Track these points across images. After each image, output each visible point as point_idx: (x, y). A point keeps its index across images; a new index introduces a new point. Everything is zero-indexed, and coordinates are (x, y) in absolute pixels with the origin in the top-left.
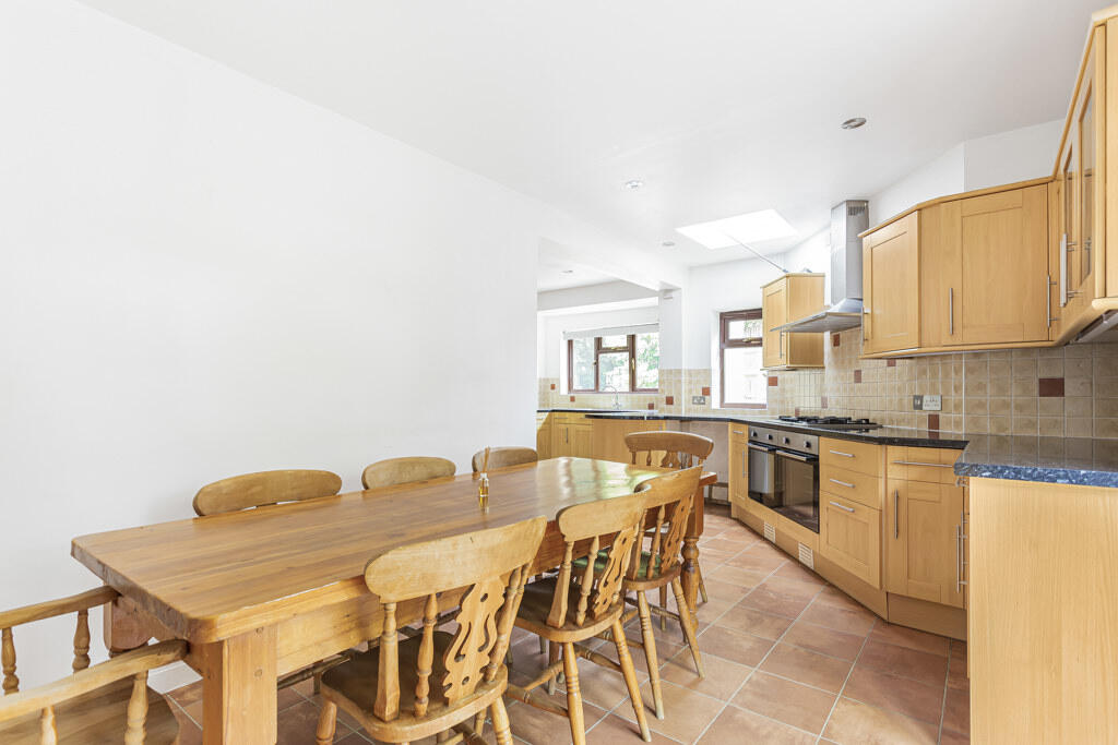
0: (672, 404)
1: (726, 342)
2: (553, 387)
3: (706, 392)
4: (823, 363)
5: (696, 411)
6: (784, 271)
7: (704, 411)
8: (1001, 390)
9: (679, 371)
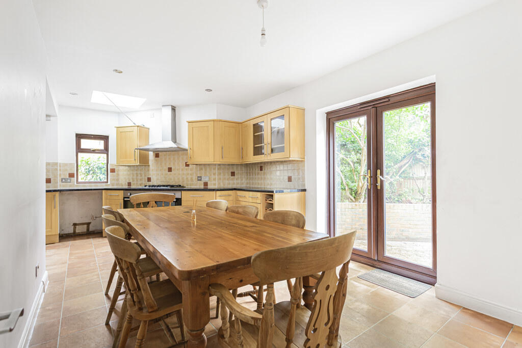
0: (50, 182)
1: (79, 150)
3: (72, 175)
4: (148, 164)
5: (64, 186)
6: (134, 123)
7: (70, 186)
8: (224, 175)
9: (56, 164)
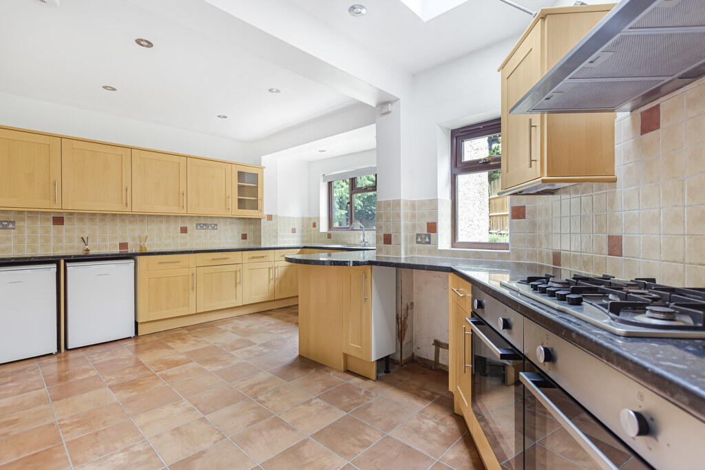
0: (390, 243)
1: (460, 166)
2: (314, 225)
3: (432, 228)
5: (420, 252)
7: (430, 252)
9: (398, 203)
